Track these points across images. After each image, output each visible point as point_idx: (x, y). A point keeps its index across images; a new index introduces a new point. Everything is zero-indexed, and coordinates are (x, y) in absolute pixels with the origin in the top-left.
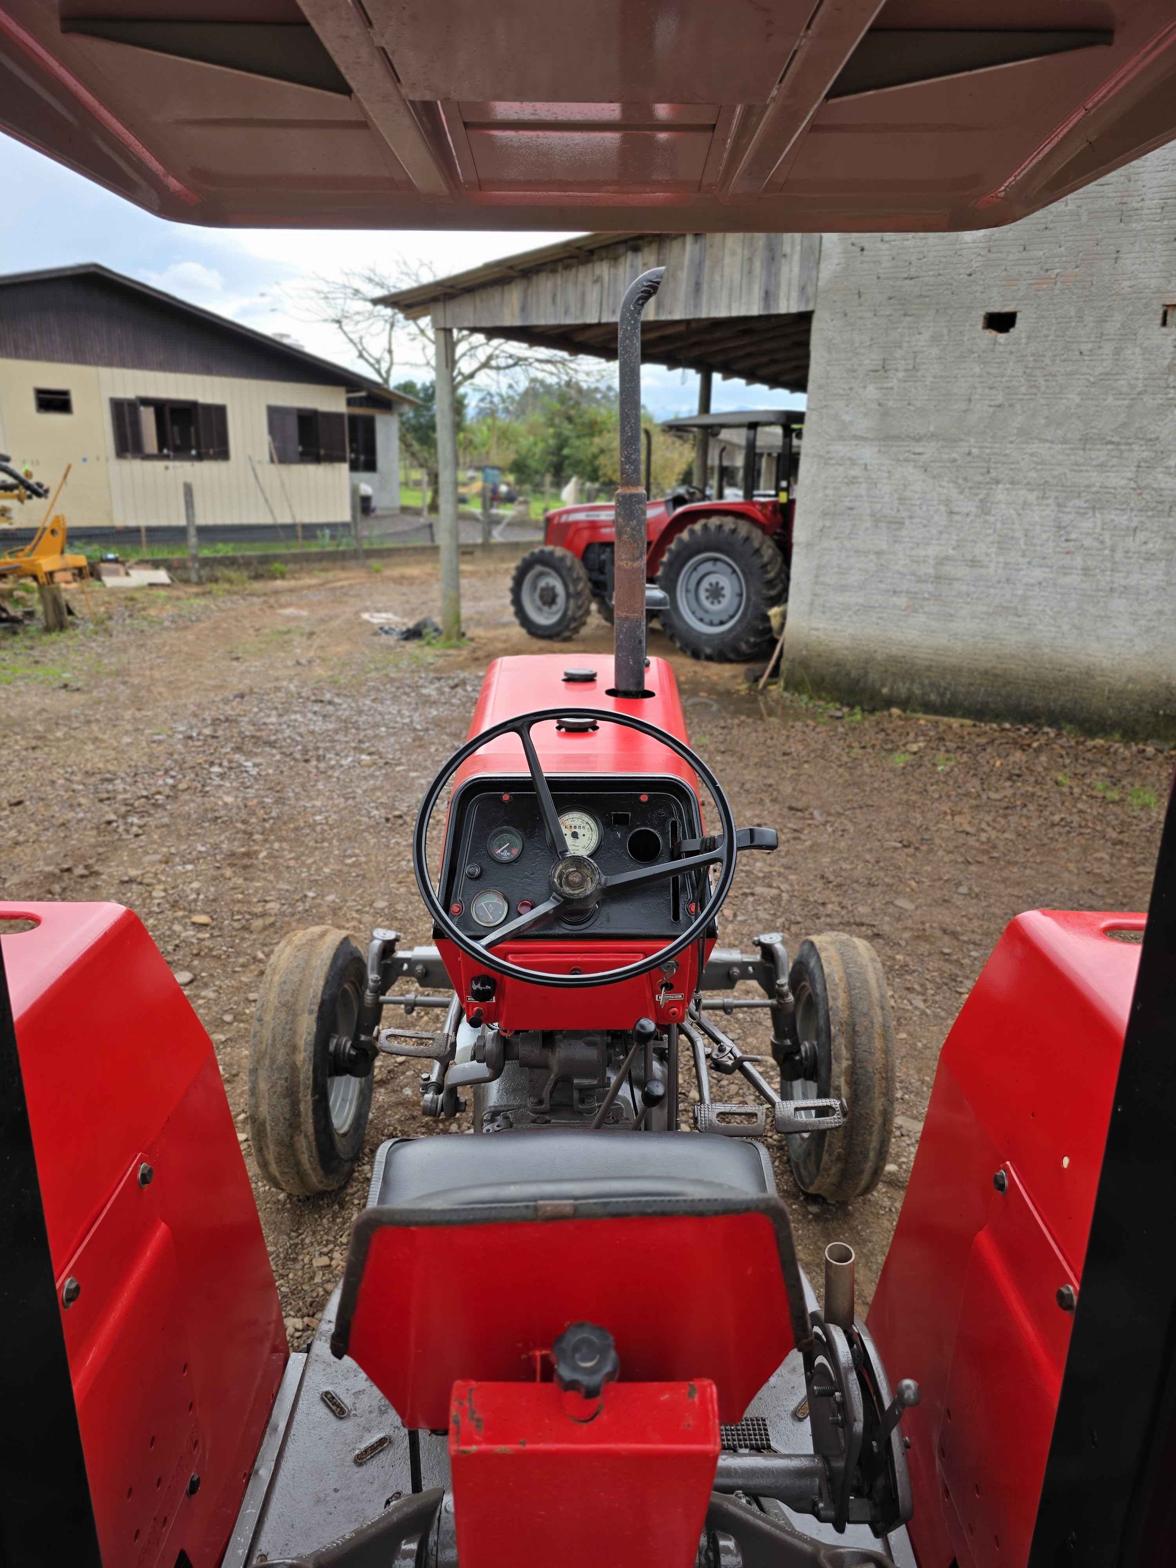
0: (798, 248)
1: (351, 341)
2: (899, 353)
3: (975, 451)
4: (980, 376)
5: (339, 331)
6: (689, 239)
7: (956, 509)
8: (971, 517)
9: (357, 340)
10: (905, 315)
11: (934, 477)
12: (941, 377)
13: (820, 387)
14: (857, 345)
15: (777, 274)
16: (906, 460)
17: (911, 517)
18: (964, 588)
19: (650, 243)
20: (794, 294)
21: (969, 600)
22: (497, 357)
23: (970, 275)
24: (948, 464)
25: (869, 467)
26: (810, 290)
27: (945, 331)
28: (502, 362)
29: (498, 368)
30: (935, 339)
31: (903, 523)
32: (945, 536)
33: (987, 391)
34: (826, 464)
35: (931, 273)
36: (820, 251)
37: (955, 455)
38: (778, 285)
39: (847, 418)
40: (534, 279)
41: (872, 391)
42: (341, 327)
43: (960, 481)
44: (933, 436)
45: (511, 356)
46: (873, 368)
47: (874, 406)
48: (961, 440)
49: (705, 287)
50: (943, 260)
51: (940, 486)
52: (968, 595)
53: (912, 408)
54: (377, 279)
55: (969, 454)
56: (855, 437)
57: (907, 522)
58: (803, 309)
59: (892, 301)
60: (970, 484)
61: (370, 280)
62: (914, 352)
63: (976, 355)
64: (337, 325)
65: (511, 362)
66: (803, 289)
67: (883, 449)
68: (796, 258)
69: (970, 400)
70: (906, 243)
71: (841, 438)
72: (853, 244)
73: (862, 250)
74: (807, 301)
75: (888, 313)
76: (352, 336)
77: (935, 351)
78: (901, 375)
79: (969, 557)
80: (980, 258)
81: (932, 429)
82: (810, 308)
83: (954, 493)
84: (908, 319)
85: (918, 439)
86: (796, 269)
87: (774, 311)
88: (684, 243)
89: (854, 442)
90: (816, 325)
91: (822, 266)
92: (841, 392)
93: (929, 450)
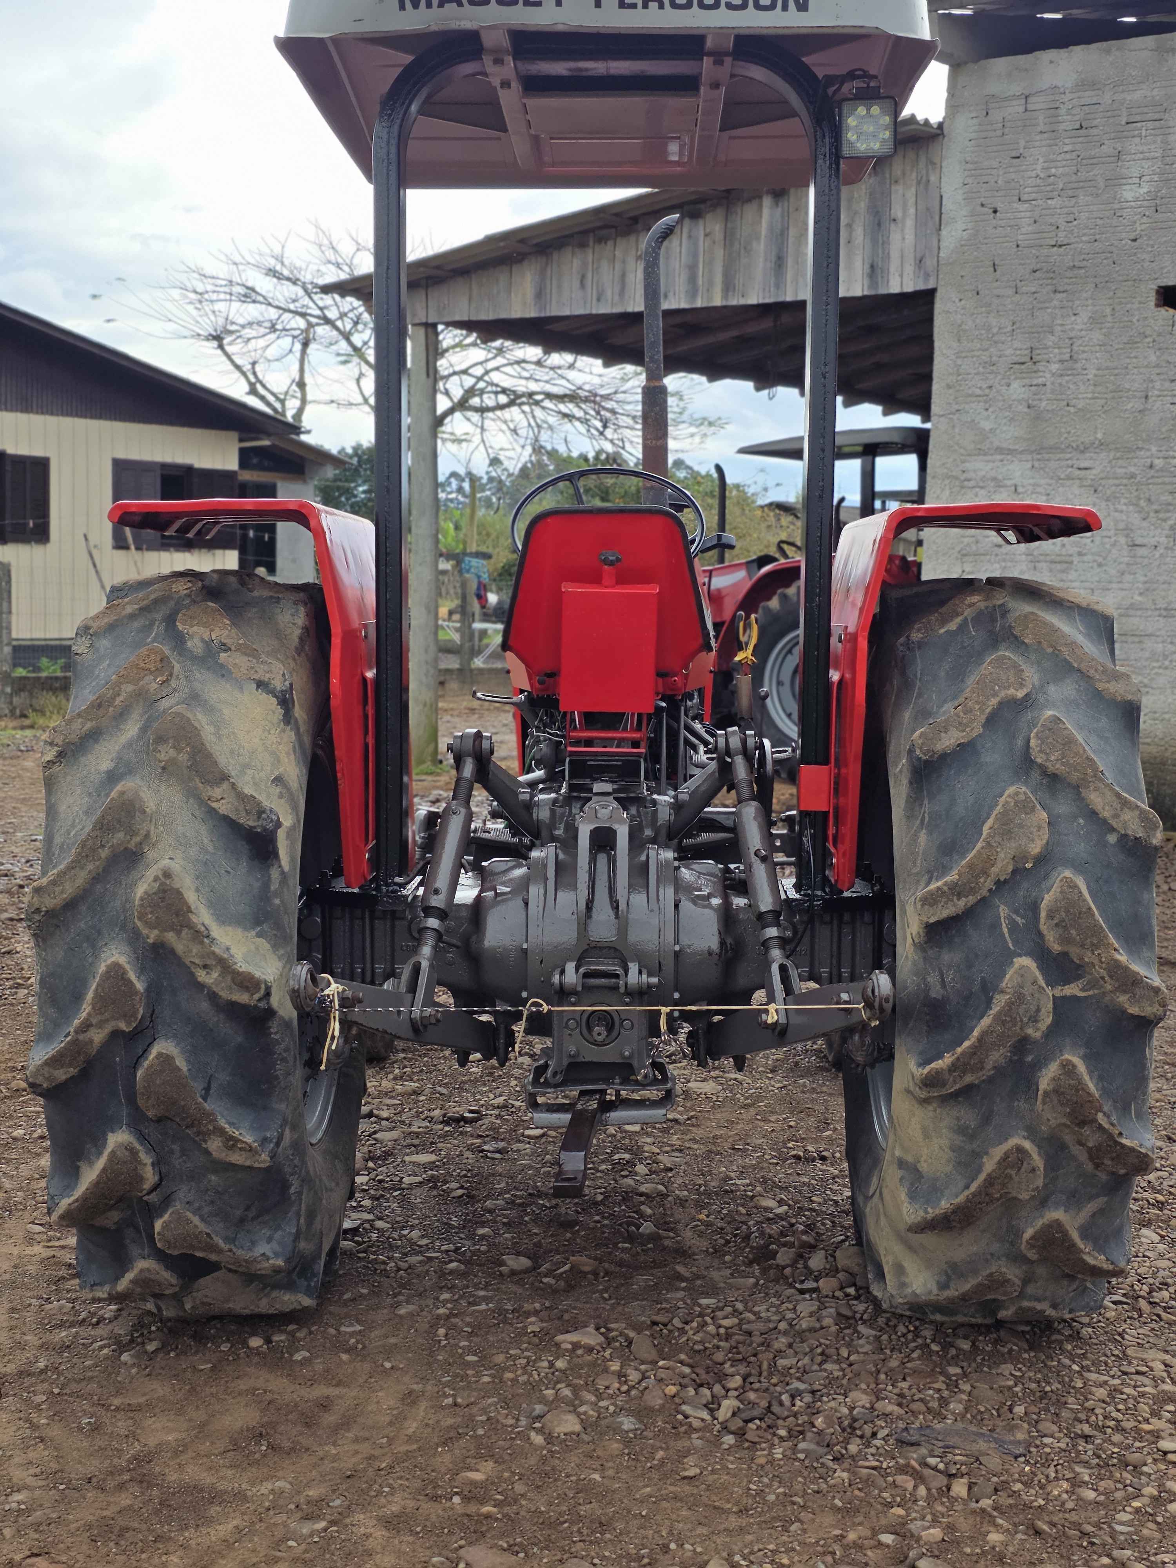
0: (912, 211)
1: (238, 367)
2: (1050, 340)
3: (1158, 463)
4: (1157, 366)
5: (219, 352)
6: (767, 201)
7: (1139, 541)
8: (1161, 550)
9: (247, 367)
10: (1055, 291)
11: (1107, 500)
12: (1107, 368)
13: (949, 387)
14: (995, 330)
15: (886, 243)
16: (1069, 478)
17: (1080, 554)
18: (1159, 647)
19: (714, 207)
20: (909, 269)
21: (1167, 663)
22: (482, 392)
23: (1135, 240)
24: (1125, 481)
25: (1020, 489)
26: (930, 263)
27: (1108, 310)
28: (489, 400)
29: (482, 410)
30: (1096, 321)
31: (1071, 563)
32: (1128, 578)
33: (1167, 384)
34: (962, 487)
35: (1084, 239)
36: (941, 214)
37: (1132, 469)
38: (887, 257)
39: (986, 425)
40: (555, 256)
41: (1017, 390)
42: (221, 347)
43: (1142, 503)
44: (1102, 445)
45: (504, 391)
46: (1016, 359)
47: (1022, 408)
48: (1141, 449)
49: (790, 262)
50: (1099, 222)
51: (1116, 511)
52: (1166, 657)
53: (1072, 410)
54: (286, 273)
55: (1151, 467)
56: (999, 450)
57: (1076, 559)
58: (921, 286)
59: (1038, 274)
60: (1155, 507)
61: (272, 273)
62: (1071, 338)
63: (1149, 339)
64: (215, 344)
65: (503, 399)
66: (920, 262)
67: (1036, 464)
68: (910, 223)
69: (1146, 397)
70: (1049, 202)
71: (981, 452)
72: (982, 205)
73: (995, 212)
74: (927, 275)
75: (1033, 289)
76: (239, 362)
77: (1097, 336)
78: (1054, 367)
79: (1162, 604)
80: (1145, 219)
81: (1099, 435)
82: (930, 285)
83: (1135, 519)
84: (1059, 296)
85: (1083, 450)
86: (910, 237)
87: (882, 291)
88: (760, 206)
89: (999, 457)
90: (939, 306)
91: (944, 233)
92: (978, 392)
93: (1099, 463)
